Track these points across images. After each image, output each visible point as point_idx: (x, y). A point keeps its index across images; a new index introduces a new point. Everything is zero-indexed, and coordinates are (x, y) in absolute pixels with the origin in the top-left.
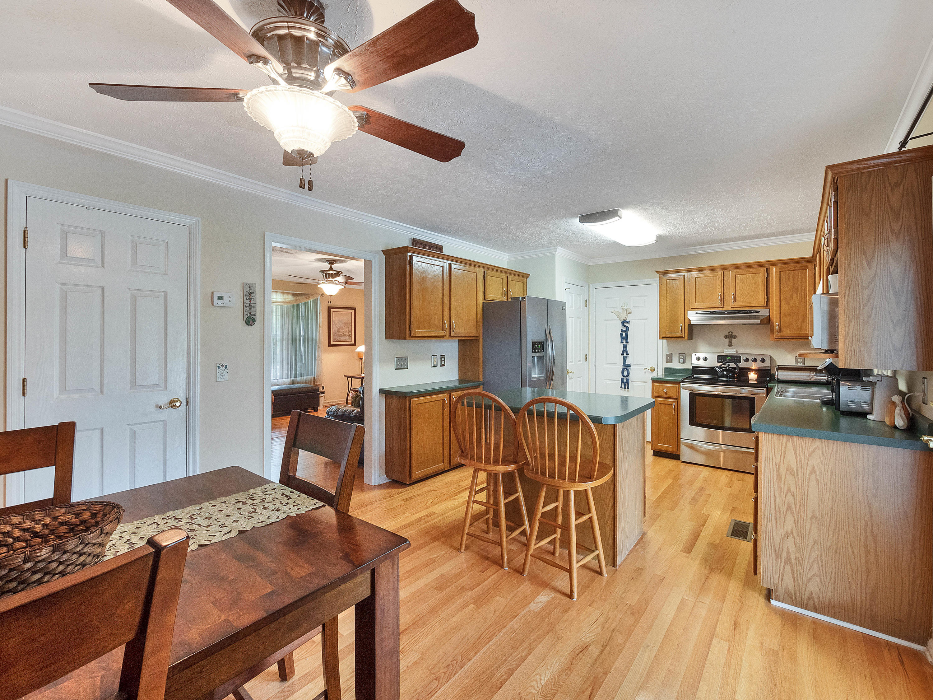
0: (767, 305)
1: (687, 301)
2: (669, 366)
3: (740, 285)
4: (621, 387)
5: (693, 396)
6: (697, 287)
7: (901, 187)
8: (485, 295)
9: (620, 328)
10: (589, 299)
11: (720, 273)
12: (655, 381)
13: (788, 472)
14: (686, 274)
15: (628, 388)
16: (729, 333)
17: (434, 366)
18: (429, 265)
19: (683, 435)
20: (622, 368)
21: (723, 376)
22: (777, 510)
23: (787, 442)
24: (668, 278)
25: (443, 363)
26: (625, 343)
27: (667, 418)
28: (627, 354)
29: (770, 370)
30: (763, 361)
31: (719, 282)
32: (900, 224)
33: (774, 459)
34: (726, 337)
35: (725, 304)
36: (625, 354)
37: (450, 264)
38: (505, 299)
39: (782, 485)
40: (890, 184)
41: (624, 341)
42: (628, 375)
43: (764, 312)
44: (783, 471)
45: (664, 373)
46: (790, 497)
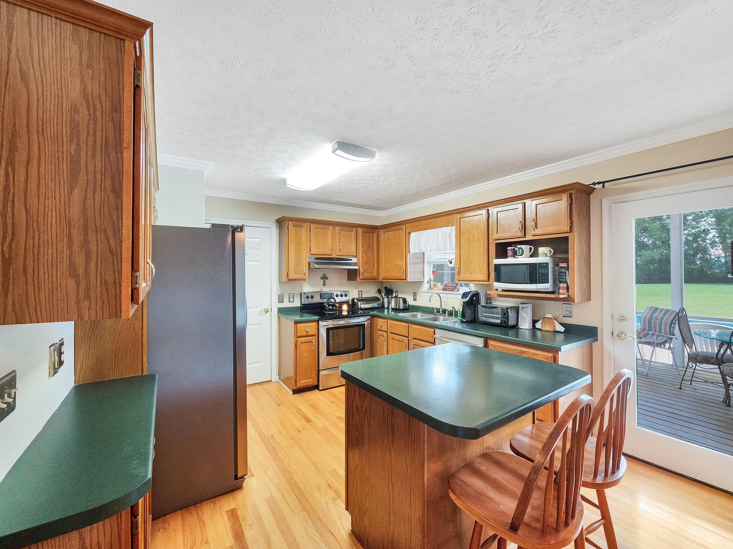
0: (356, 255)
1: (308, 248)
2: (282, 305)
3: (342, 239)
5: (329, 330)
6: (316, 236)
11: (331, 227)
12: (297, 322)
16: (324, 275)
24: (294, 225)
25: (63, 358)
27: (307, 355)
29: (349, 302)
30: (346, 295)
31: (330, 234)
34: (322, 278)
35: (333, 253)
45: (277, 313)
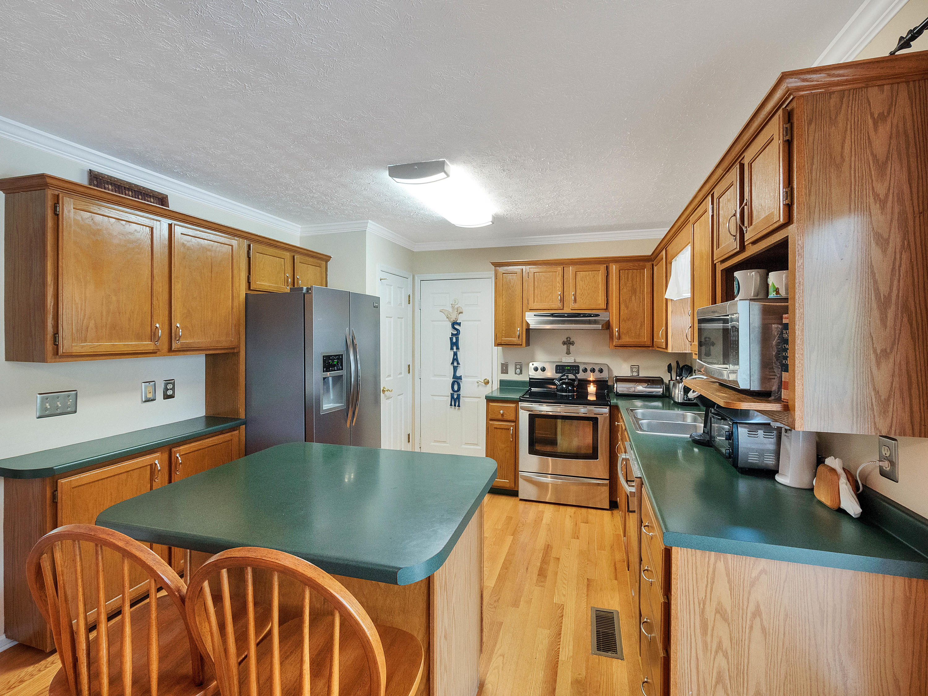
0: (607, 309)
1: (525, 301)
2: (505, 377)
3: (580, 284)
4: (451, 405)
5: (533, 418)
6: (536, 283)
7: (889, 120)
8: (249, 283)
9: (449, 331)
10: (413, 294)
11: (560, 269)
12: (490, 400)
13: (718, 616)
14: (524, 267)
15: (459, 406)
16: (567, 338)
17: (146, 401)
18: (113, 220)
19: (521, 467)
20: (452, 380)
21: (563, 390)
22: (702, 685)
23: (716, 562)
24: (505, 272)
25: (170, 393)
26: (455, 350)
27: (503, 446)
28: (458, 364)
29: (607, 381)
30: (601, 371)
31: (559, 279)
32: (886, 184)
33: (695, 592)
34: (564, 343)
35: (565, 306)
36: (455, 364)
37: (170, 225)
38: (288, 290)
39: (709, 638)
40: (872, 115)
41: (455, 348)
42: (459, 389)
43: (604, 317)
44: (710, 614)
45: (499, 387)
46: (721, 661)
